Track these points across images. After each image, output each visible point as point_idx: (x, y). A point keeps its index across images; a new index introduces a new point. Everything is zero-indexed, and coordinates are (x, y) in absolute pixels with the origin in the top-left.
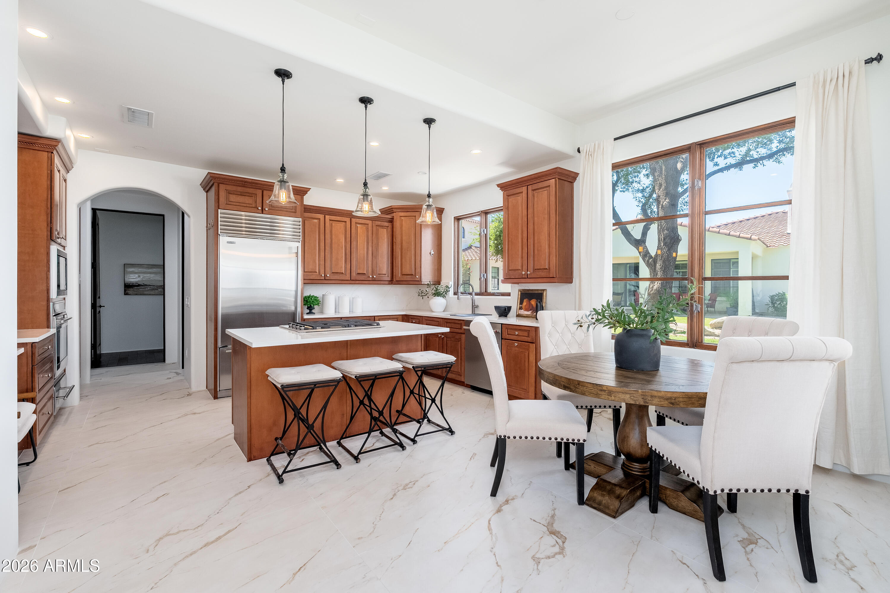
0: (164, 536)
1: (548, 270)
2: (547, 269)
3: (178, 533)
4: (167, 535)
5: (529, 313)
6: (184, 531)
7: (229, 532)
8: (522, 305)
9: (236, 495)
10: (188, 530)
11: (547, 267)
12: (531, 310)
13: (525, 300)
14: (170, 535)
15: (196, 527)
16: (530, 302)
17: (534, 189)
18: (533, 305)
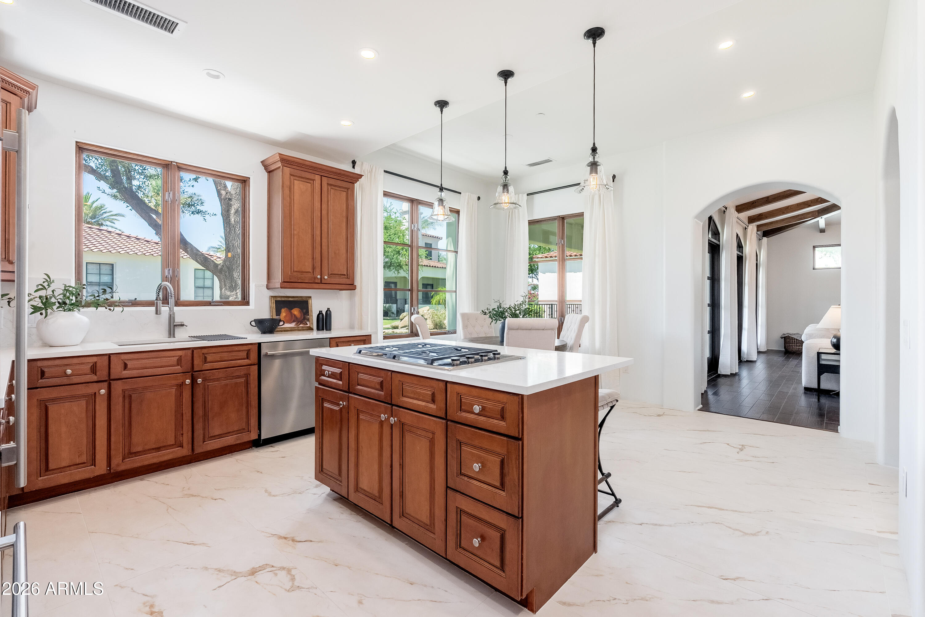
0: (749, 535)
1: (346, 277)
2: (345, 275)
3: (736, 530)
4: (746, 534)
5: (293, 325)
6: (730, 528)
7: (699, 506)
8: (280, 316)
9: (661, 526)
10: (727, 526)
11: (345, 273)
12: (294, 321)
13: (283, 310)
14: (744, 533)
15: (719, 524)
16: (291, 313)
17: (331, 184)
18: (296, 315)
